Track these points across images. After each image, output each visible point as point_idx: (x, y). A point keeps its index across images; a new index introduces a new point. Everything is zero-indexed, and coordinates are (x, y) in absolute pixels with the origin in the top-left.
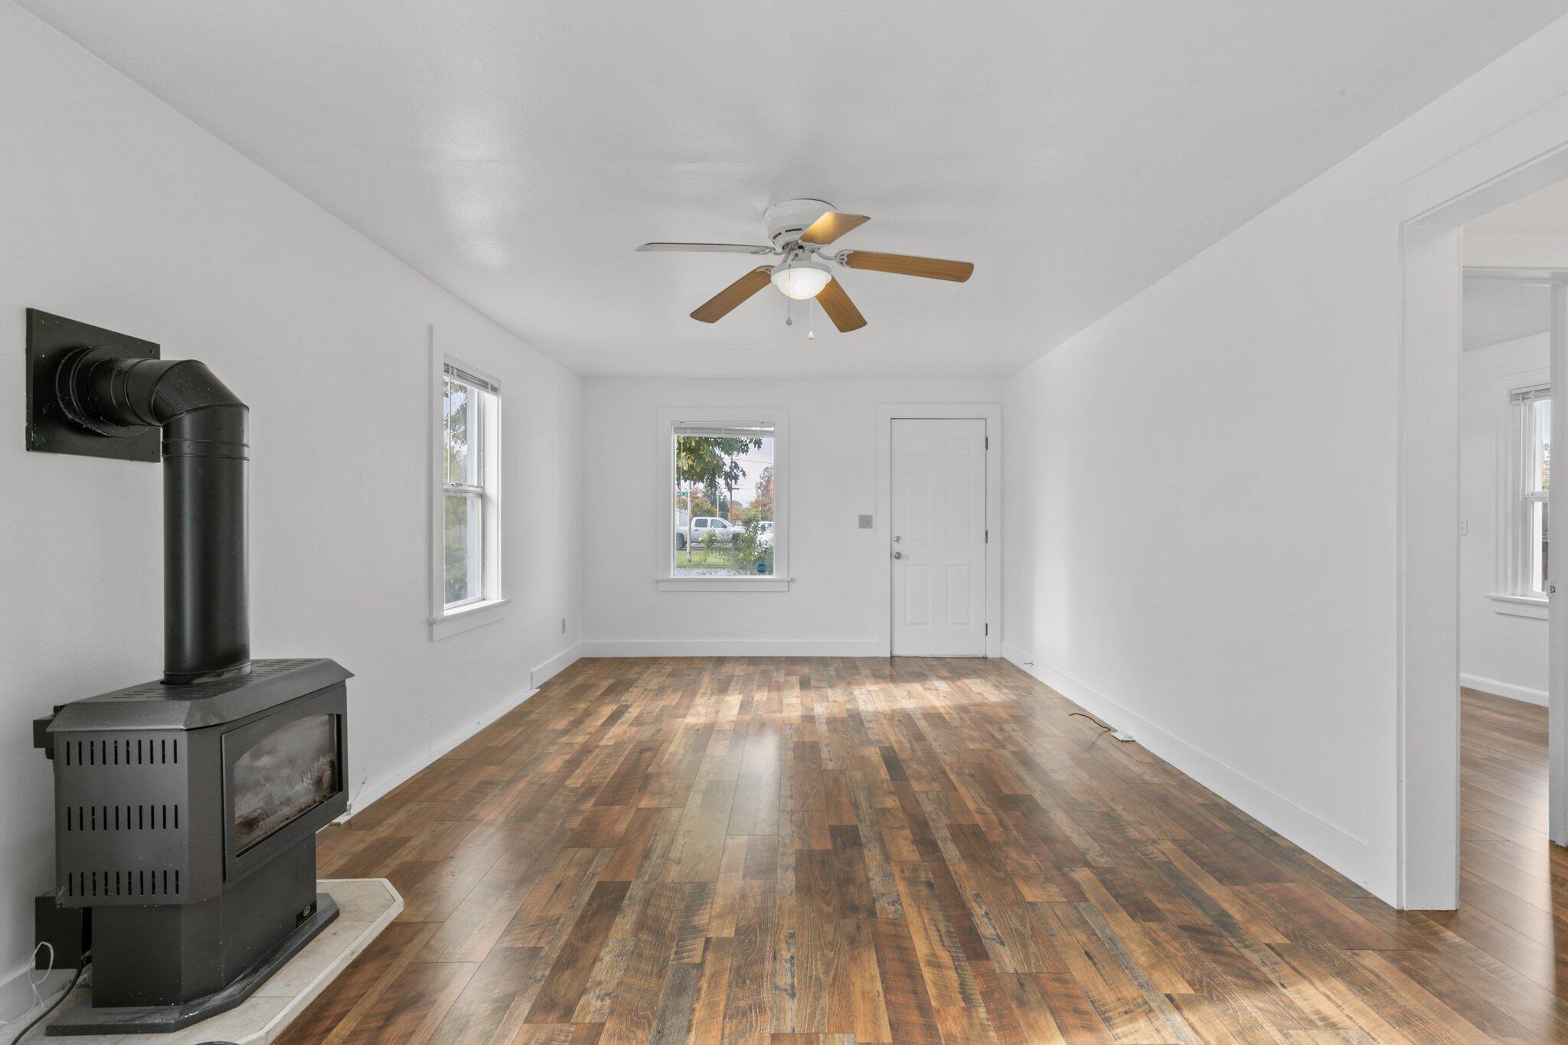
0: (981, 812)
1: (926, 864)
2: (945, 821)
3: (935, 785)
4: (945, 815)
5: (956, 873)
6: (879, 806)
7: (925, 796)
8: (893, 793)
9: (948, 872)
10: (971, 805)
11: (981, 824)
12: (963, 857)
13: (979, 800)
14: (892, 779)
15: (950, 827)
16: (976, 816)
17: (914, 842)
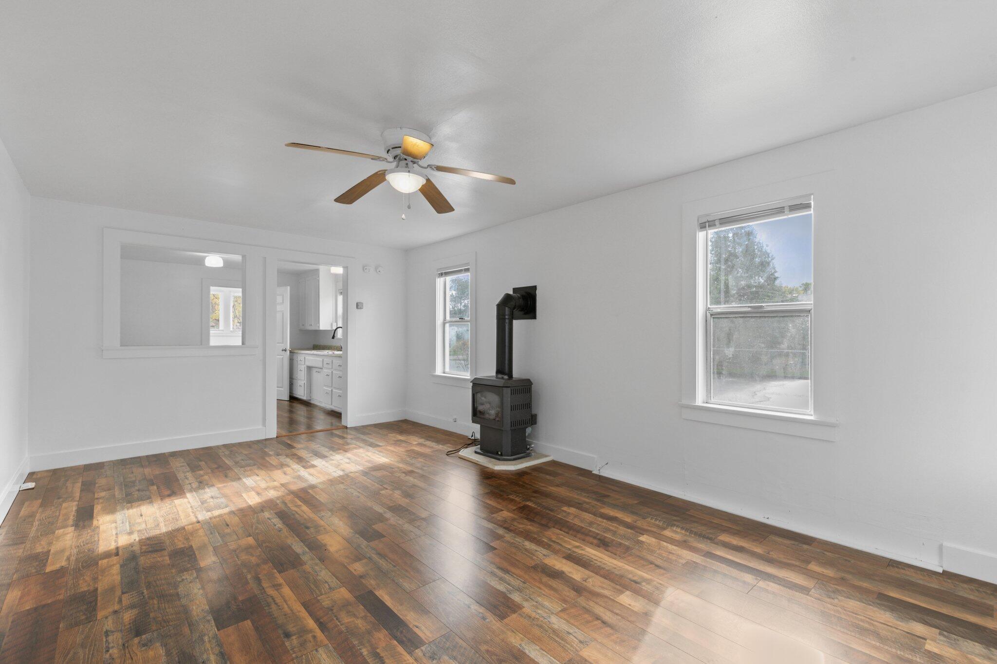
0: (277, 587)
1: (312, 536)
2: (307, 567)
3: (326, 602)
4: (309, 573)
5: (293, 537)
6: (364, 561)
7: (332, 585)
8: (361, 577)
9: (298, 536)
10: (286, 591)
11: (277, 575)
12: (290, 547)
13: (279, 600)
14: (371, 593)
15: (302, 563)
16: (280, 580)
17: (325, 545)
